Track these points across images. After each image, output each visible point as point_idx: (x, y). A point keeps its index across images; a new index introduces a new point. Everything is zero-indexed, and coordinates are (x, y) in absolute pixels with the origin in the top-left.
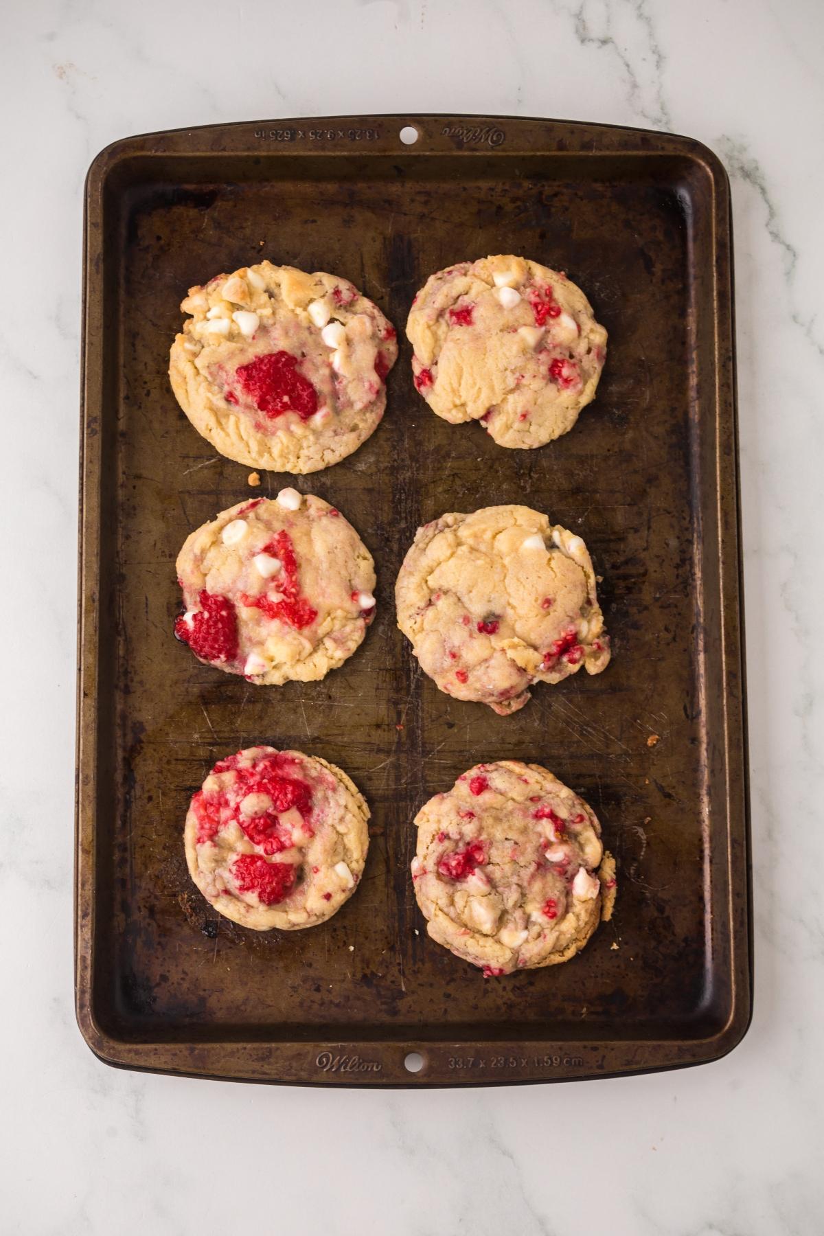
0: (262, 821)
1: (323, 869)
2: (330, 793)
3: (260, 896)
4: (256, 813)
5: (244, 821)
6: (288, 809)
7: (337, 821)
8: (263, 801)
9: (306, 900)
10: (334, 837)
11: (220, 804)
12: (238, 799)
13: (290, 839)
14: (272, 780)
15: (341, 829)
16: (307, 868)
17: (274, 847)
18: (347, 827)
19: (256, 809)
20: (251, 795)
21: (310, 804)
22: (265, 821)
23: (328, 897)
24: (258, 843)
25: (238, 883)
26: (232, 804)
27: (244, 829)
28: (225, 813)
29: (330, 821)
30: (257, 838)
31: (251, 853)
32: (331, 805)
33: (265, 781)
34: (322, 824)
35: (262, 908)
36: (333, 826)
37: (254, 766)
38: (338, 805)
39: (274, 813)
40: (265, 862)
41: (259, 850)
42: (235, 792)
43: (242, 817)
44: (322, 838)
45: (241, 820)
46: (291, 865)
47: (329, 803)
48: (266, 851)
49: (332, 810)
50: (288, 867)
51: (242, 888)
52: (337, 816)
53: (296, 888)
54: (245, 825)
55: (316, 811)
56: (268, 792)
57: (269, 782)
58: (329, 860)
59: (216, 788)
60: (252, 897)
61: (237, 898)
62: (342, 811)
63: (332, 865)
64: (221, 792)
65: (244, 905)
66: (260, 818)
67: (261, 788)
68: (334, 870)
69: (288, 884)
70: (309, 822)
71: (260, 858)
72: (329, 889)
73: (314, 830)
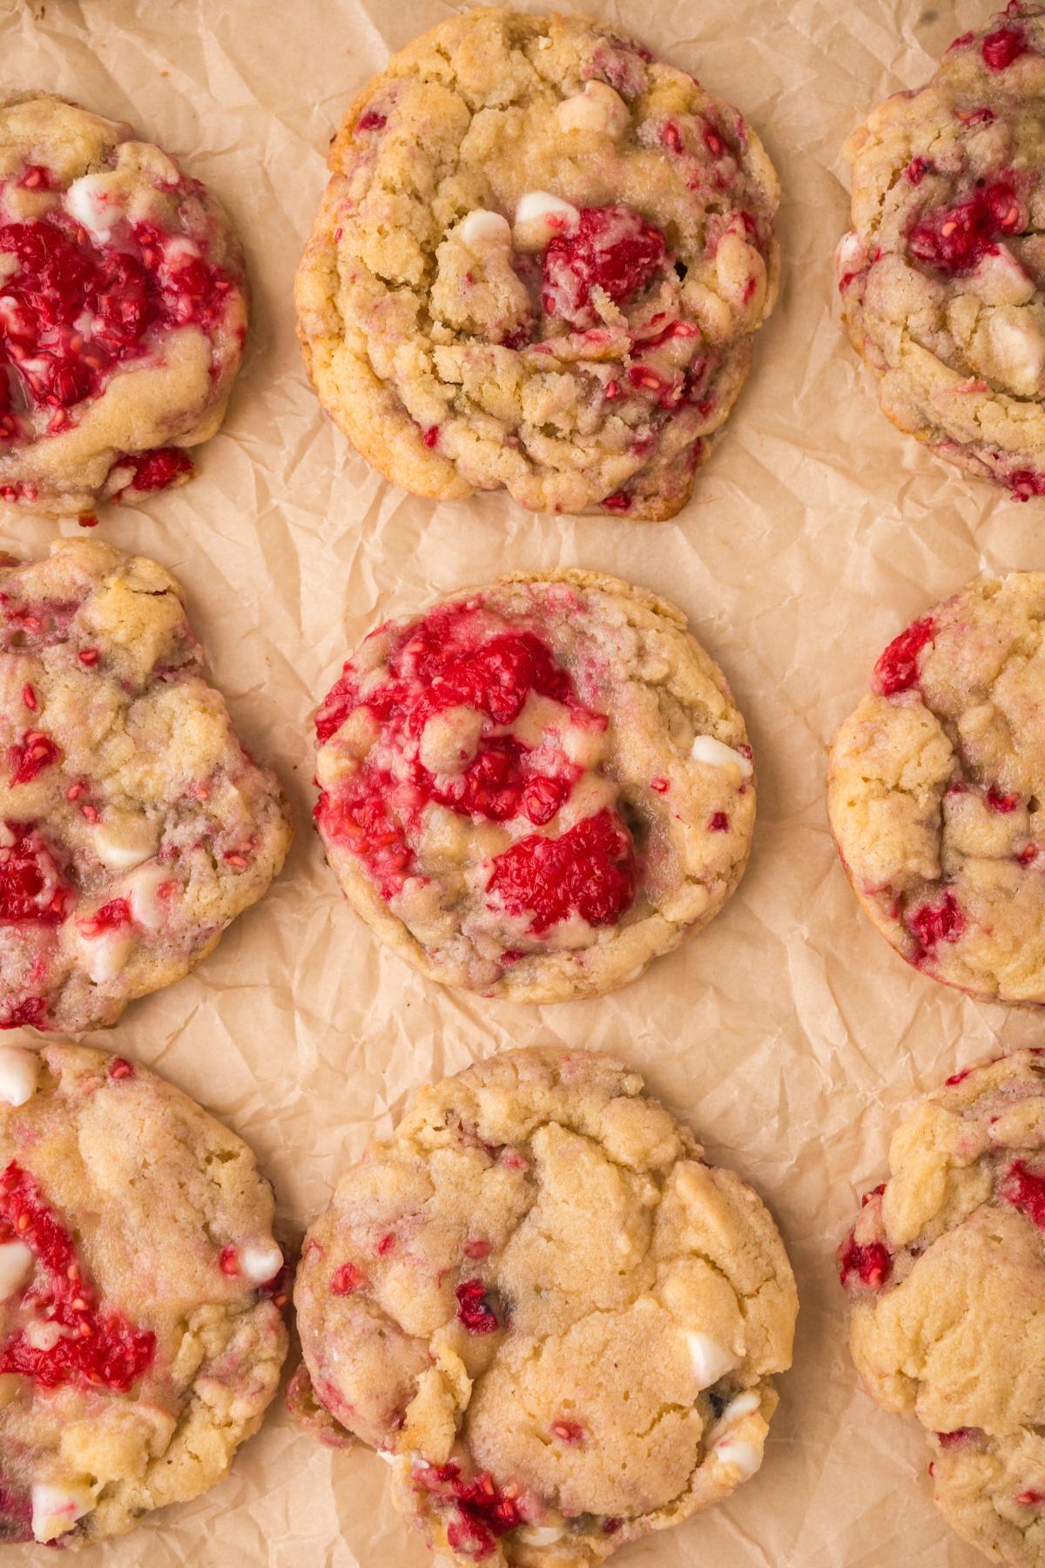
0: (486, 763)
1: (675, 774)
2: (581, 619)
3: (586, 915)
4: (463, 755)
5: (450, 788)
6: (522, 703)
7: (634, 662)
8: (460, 721)
9: (682, 860)
10: (649, 696)
11: (375, 791)
12: (409, 753)
13: (566, 761)
14: (449, 669)
15: (654, 671)
16: (639, 799)
17: (546, 798)
18: (661, 661)
19: (459, 745)
20: (428, 725)
21: (556, 667)
22: (493, 759)
23: (720, 822)
24: (509, 814)
25: (522, 922)
26: (403, 772)
27: (460, 807)
28: (401, 801)
29: (620, 671)
30: (501, 803)
31: (509, 846)
32: (601, 639)
33: (437, 681)
34: (608, 690)
35: (605, 935)
36: (631, 678)
37: (394, 673)
38: (613, 631)
39: (499, 731)
40: (548, 842)
41: (520, 828)
42: (389, 746)
43: (441, 784)
44: (627, 713)
45: (444, 789)
46: (604, 813)
47: (593, 638)
48: (537, 820)
49: (610, 648)
50: (598, 822)
51: (539, 926)
52: (628, 650)
53: (644, 851)
54: (458, 792)
55: (578, 672)
56: (459, 700)
57: (446, 679)
58: (672, 748)
59: (346, 763)
60: (572, 927)
61: (541, 951)
62: (630, 635)
63: (686, 755)
64: (360, 764)
65: (566, 955)
66: (478, 761)
67: (440, 700)
68: (696, 762)
69: (623, 855)
70: (578, 703)
71: (534, 840)
72: (714, 805)
73: (600, 710)
